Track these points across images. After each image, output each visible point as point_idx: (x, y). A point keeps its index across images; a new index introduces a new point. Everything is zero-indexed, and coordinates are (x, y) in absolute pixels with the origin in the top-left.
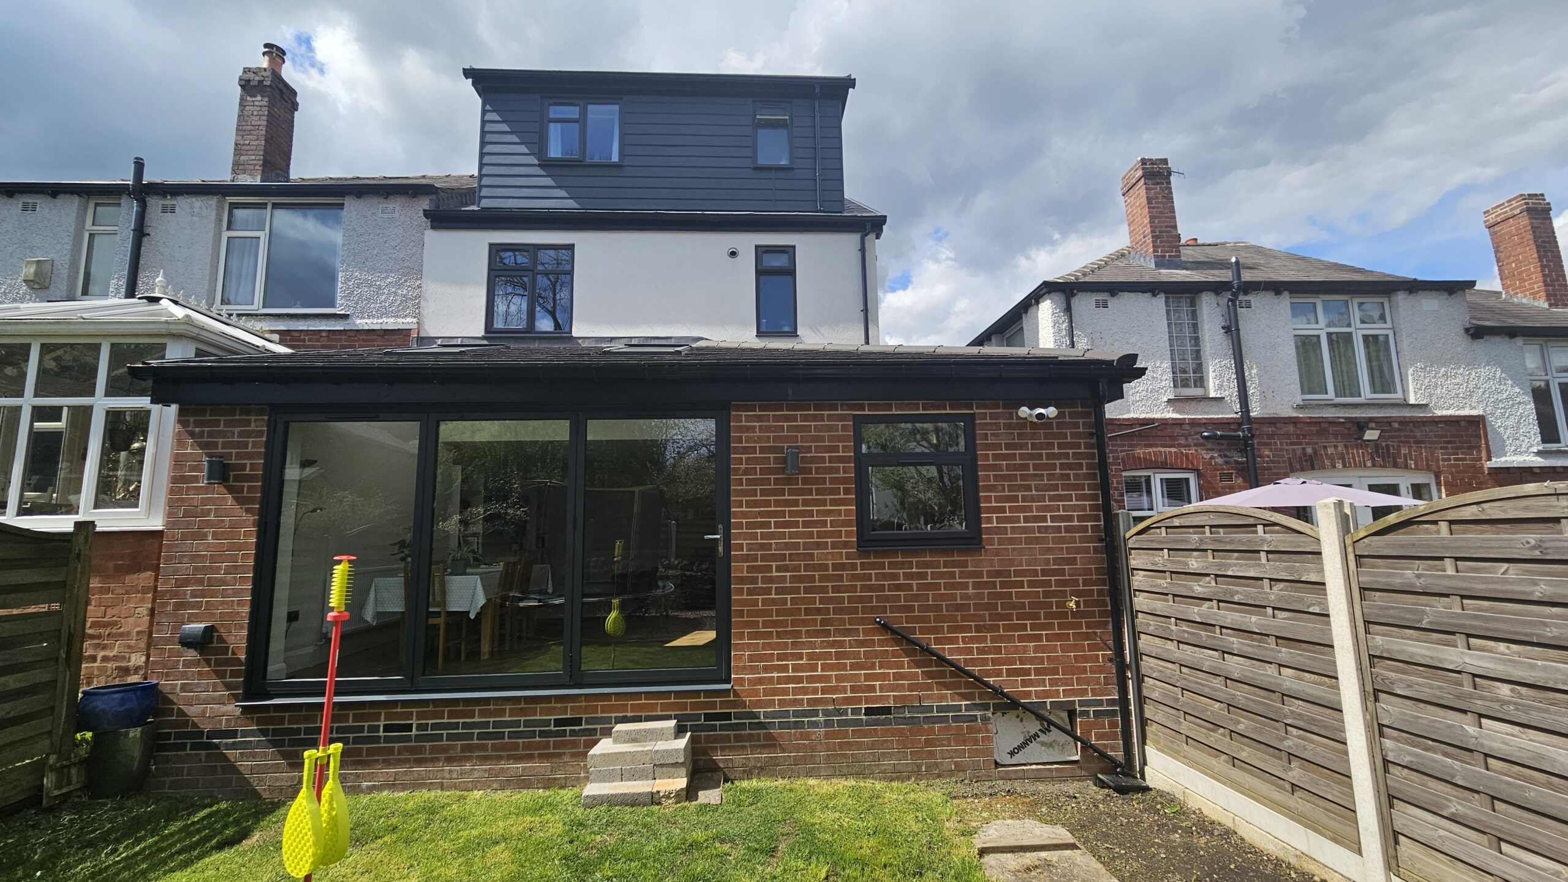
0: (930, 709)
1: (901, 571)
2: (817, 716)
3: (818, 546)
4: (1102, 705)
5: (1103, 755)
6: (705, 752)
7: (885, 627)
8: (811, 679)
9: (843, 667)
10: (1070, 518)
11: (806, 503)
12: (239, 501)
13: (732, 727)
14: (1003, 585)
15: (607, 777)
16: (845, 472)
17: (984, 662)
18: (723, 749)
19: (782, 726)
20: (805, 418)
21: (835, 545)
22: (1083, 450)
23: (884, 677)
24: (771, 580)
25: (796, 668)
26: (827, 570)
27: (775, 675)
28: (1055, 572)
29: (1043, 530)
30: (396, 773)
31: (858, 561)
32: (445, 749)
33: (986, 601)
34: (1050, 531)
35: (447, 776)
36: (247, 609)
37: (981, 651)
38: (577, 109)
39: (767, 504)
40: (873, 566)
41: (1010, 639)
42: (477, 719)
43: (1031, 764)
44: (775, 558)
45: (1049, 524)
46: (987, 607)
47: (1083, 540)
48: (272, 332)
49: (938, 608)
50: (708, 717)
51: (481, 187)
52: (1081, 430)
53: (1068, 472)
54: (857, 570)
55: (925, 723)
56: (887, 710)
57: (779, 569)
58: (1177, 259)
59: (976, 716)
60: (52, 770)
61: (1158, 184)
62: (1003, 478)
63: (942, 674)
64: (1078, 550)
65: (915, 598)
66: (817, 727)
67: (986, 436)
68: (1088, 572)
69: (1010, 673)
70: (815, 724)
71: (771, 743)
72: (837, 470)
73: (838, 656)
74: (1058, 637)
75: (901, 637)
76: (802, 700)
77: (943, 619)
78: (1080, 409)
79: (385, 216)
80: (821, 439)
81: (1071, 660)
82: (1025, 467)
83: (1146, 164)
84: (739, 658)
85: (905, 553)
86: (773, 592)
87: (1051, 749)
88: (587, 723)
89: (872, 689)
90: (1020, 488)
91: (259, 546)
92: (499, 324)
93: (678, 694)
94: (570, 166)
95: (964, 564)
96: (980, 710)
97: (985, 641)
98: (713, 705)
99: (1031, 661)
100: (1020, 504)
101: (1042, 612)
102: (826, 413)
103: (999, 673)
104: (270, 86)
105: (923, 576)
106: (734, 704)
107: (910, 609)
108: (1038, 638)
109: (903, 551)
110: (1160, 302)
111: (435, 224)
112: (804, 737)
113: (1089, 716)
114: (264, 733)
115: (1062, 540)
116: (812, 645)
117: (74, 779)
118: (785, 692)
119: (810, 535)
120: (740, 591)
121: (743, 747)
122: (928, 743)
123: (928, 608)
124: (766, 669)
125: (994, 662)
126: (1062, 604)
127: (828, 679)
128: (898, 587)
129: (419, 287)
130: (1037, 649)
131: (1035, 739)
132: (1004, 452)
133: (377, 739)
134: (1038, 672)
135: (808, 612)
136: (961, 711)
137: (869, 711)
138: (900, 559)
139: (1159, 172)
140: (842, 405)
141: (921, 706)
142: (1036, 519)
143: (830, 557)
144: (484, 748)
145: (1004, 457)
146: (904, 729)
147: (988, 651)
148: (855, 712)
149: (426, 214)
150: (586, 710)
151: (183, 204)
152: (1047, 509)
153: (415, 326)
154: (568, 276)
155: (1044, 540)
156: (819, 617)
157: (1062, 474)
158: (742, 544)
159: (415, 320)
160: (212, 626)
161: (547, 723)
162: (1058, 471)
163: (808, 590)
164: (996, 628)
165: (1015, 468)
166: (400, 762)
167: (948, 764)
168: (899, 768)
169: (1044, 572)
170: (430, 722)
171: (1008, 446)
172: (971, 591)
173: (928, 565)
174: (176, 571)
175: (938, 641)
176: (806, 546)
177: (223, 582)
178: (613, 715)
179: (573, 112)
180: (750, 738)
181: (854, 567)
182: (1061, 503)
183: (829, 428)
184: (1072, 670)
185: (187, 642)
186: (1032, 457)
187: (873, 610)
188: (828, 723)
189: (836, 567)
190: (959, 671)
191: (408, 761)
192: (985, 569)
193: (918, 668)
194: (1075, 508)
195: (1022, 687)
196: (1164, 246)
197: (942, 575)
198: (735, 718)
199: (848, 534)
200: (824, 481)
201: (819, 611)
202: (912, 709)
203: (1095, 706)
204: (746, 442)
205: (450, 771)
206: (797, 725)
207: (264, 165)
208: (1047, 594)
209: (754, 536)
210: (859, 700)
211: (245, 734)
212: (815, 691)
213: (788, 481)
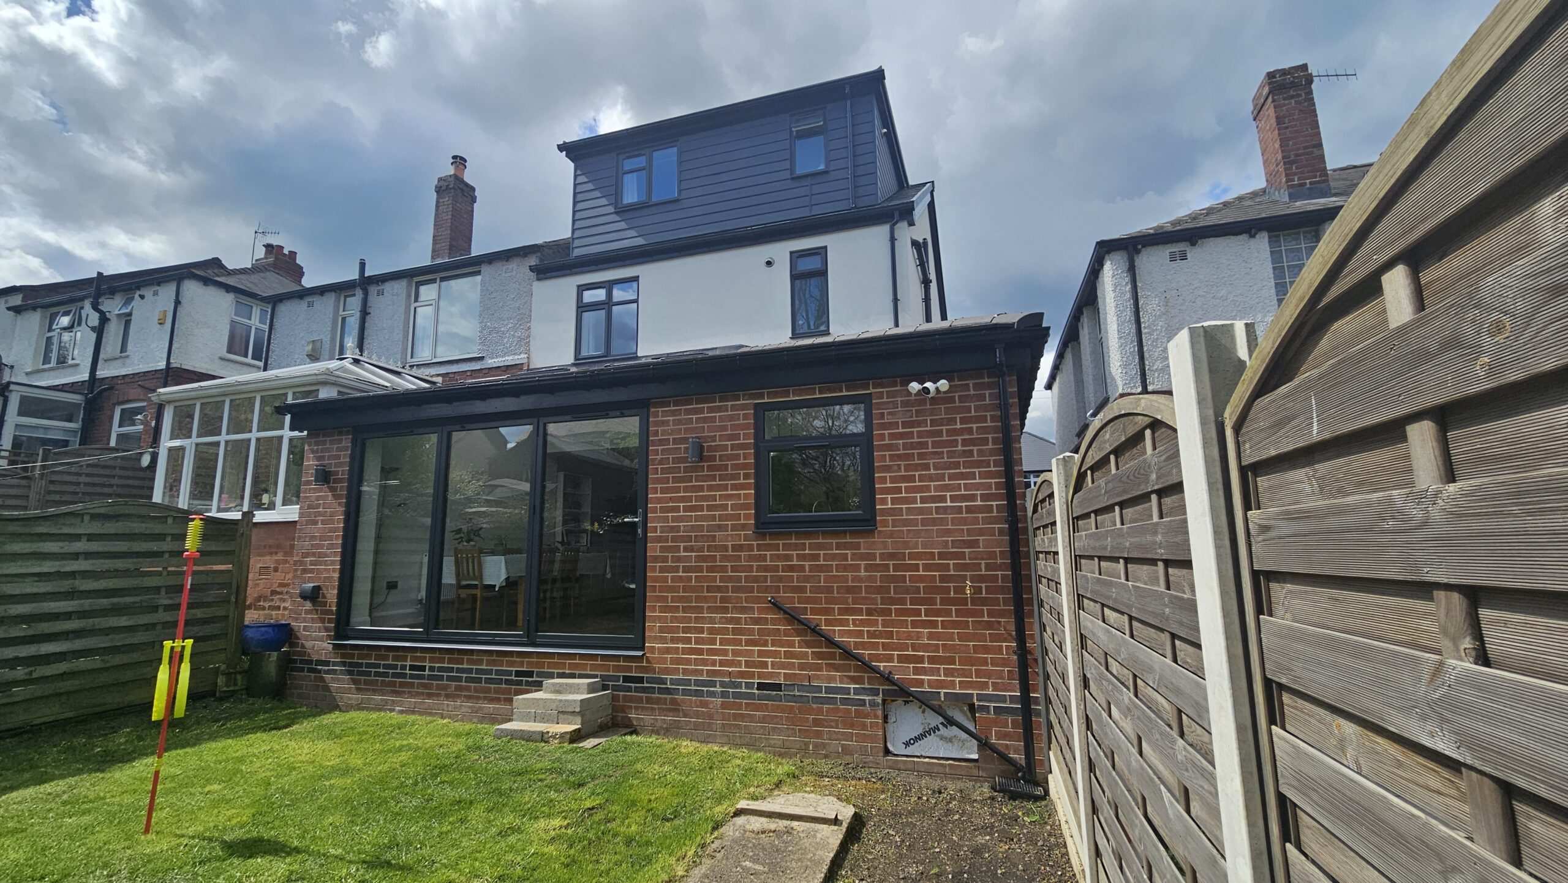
0: (819, 689)
1: (795, 553)
2: (715, 687)
3: (720, 528)
4: (1005, 702)
5: (1004, 757)
6: (623, 710)
7: (776, 606)
8: (711, 652)
9: (738, 642)
10: (973, 498)
11: (711, 488)
12: (336, 497)
13: (644, 690)
14: (896, 568)
15: (525, 718)
16: (745, 459)
17: (874, 646)
18: (636, 708)
19: (685, 692)
20: (710, 410)
21: (734, 528)
22: (989, 424)
23: (776, 654)
24: (679, 559)
25: (698, 641)
26: (727, 551)
27: (680, 646)
28: (954, 556)
29: (942, 511)
30: (415, 702)
31: (755, 543)
32: (446, 687)
33: (878, 584)
34: (949, 511)
35: (445, 708)
36: (336, 575)
37: (871, 635)
38: (644, 158)
39: (678, 490)
40: (768, 547)
41: (904, 624)
42: (465, 666)
43: (925, 757)
44: (683, 539)
45: (949, 504)
46: (879, 590)
47: (986, 521)
48: (438, 375)
49: (829, 590)
50: (626, 679)
51: (573, 239)
52: (988, 402)
53: (971, 448)
54: (753, 551)
55: (813, 703)
56: (777, 687)
57: (686, 549)
58: (1323, 185)
59: (864, 700)
60: (222, 674)
61: (1292, 97)
62: (900, 457)
63: (832, 656)
64: (981, 532)
65: (807, 579)
66: (715, 697)
67: (882, 416)
68: (992, 555)
69: (901, 659)
70: (712, 694)
71: (675, 708)
72: (737, 457)
73: (735, 631)
74: (955, 625)
75: (792, 617)
76: (703, 670)
77: (833, 601)
78: (986, 380)
79: (507, 275)
80: (725, 428)
81: (970, 649)
82: (924, 445)
83: (1274, 77)
84: (652, 628)
85: (798, 535)
86: (681, 570)
87: (950, 744)
88: (538, 676)
89: (764, 665)
90: (917, 467)
91: (345, 529)
92: (584, 353)
93: (604, 657)
94: (639, 208)
95: (857, 546)
96: (868, 695)
97: (877, 625)
98: (629, 669)
99: (925, 648)
100: (917, 484)
101: (938, 597)
102: (730, 403)
103: (890, 659)
104: (453, 188)
105: (816, 557)
106: (645, 670)
107: (802, 589)
108: (933, 624)
109: (797, 533)
110: (1261, 244)
111: (540, 276)
112: (705, 704)
113: (988, 713)
114: (344, 664)
115: (964, 521)
116: (712, 620)
117: (239, 682)
118: (688, 662)
119: (713, 518)
120: (654, 569)
121: (653, 709)
122: (817, 723)
123: (818, 589)
124: (673, 640)
125: (885, 646)
126: (961, 590)
127: (724, 652)
128: (791, 568)
129: (529, 328)
130: (931, 636)
131: (934, 732)
132: (901, 430)
133: (404, 676)
134: (932, 660)
135: (709, 589)
136: (849, 694)
137: (761, 686)
138: (793, 541)
139: (1293, 82)
140: (744, 395)
141: (810, 685)
142: (934, 499)
143: (730, 539)
144: (468, 689)
145: (901, 436)
146: (793, 706)
147: (880, 635)
148: (749, 685)
149: (532, 269)
150: (538, 665)
151: (388, 287)
152: (946, 488)
153: (525, 361)
154: (636, 304)
155: (943, 521)
156: (719, 595)
157: (964, 451)
158: (655, 525)
159: (526, 356)
160: (319, 586)
161: (510, 673)
162: (960, 448)
163: (710, 569)
164: (888, 612)
165: (913, 446)
166: (418, 694)
167: (835, 746)
168: (787, 744)
169: (942, 556)
170: (437, 665)
171: (905, 424)
172: (863, 574)
173: (820, 547)
174: (303, 547)
175: (828, 622)
176: (710, 528)
177: (326, 555)
178: (556, 671)
179: (641, 161)
180: (658, 701)
181: (750, 548)
182: (962, 482)
183: (731, 418)
184: (971, 662)
185: (304, 596)
186: (931, 434)
187: (767, 589)
188: (724, 695)
189: (735, 548)
190: (847, 654)
191: (422, 694)
192: (878, 552)
193: (808, 647)
194: (977, 487)
195: (914, 674)
196: (1301, 173)
197: (834, 557)
198: (647, 682)
199: (747, 517)
200: (726, 467)
201: (719, 589)
202: (801, 687)
203: (995, 702)
204: (662, 435)
205: (448, 705)
206: (697, 693)
207: (450, 249)
208: (943, 579)
209: (666, 519)
210: (751, 675)
211: (335, 664)
212: (714, 663)
213: (695, 469)
